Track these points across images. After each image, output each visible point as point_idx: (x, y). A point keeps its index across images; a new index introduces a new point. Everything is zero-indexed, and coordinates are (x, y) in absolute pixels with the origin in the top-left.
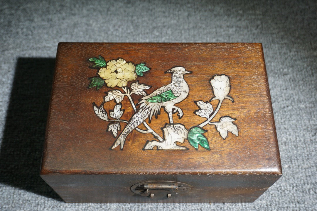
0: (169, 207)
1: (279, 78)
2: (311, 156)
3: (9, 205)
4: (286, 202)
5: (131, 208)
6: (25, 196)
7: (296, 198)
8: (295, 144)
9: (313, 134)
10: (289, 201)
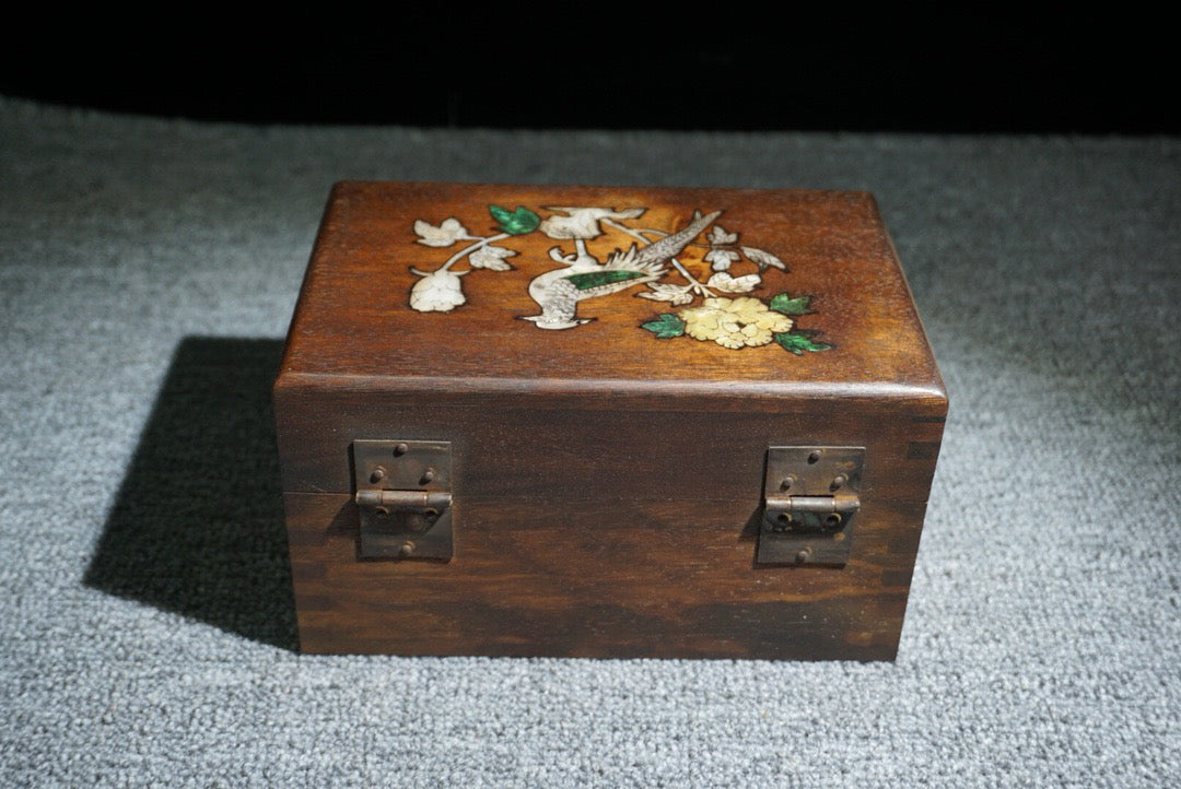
0: (630, 729)
1: (967, 433)
2: (1091, 607)
3: (92, 718)
4: (1022, 719)
5: (504, 728)
6: (150, 696)
7: (1054, 709)
8: (1035, 578)
9: (1090, 557)
10: (1032, 719)
